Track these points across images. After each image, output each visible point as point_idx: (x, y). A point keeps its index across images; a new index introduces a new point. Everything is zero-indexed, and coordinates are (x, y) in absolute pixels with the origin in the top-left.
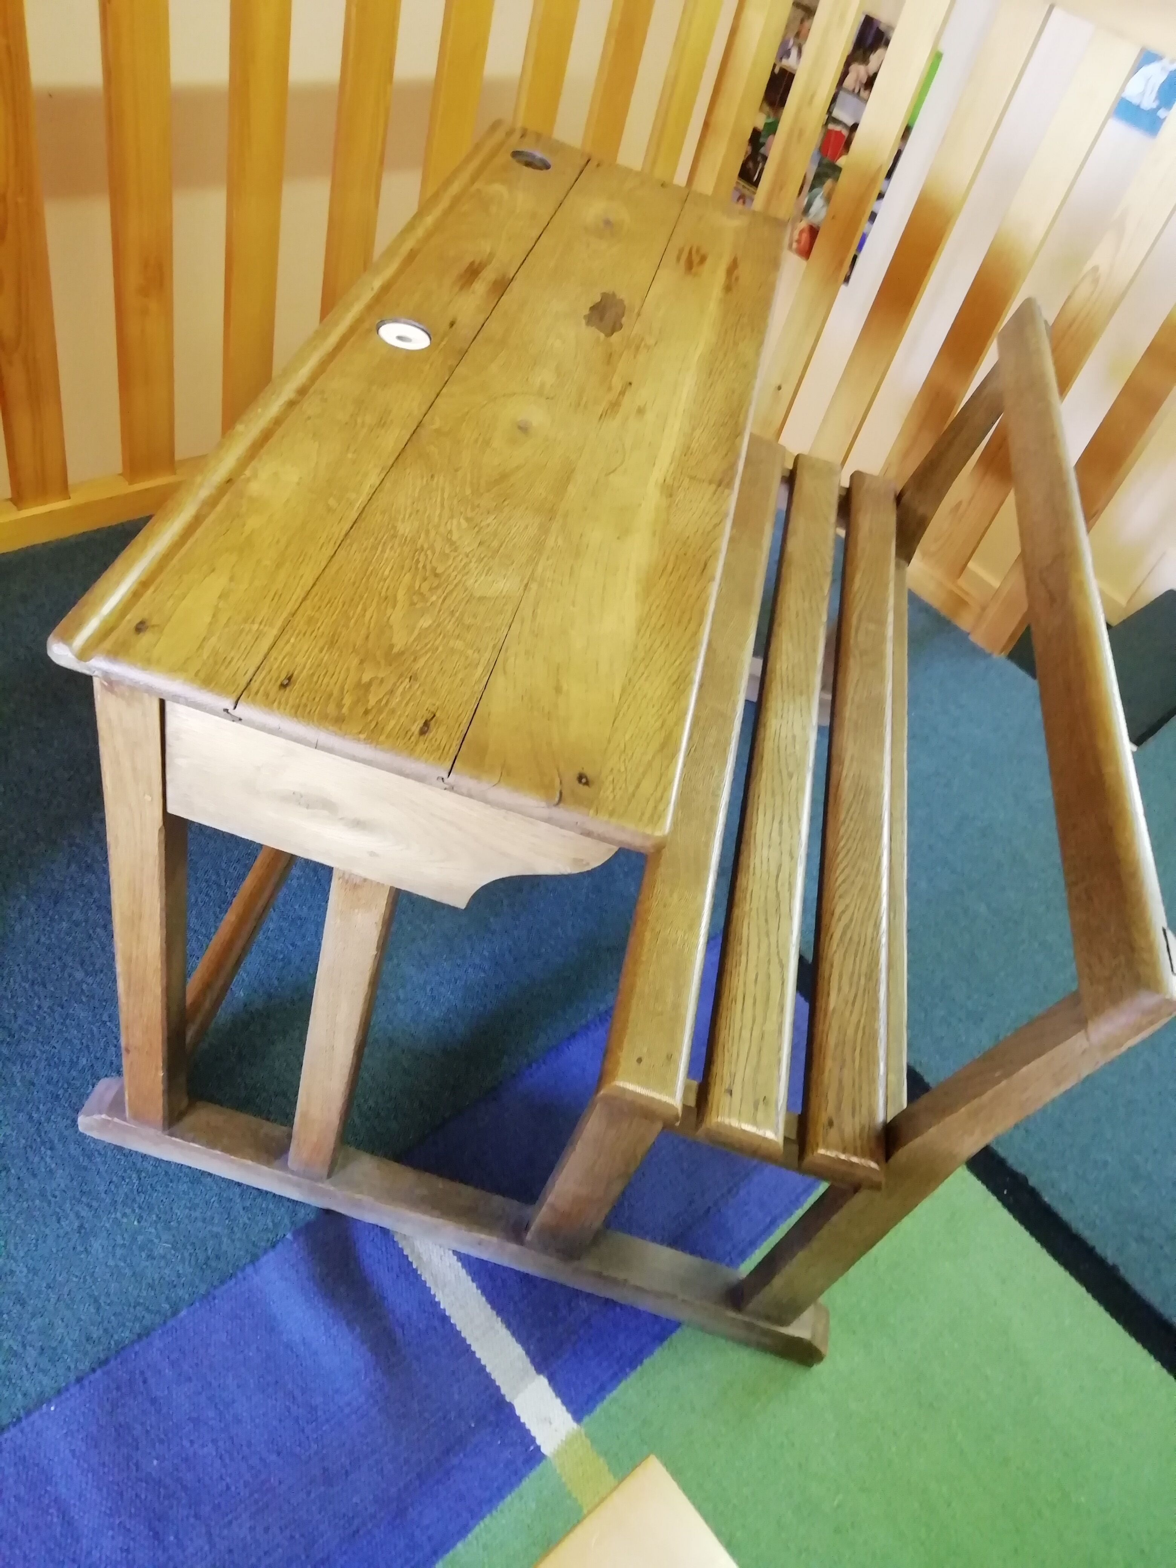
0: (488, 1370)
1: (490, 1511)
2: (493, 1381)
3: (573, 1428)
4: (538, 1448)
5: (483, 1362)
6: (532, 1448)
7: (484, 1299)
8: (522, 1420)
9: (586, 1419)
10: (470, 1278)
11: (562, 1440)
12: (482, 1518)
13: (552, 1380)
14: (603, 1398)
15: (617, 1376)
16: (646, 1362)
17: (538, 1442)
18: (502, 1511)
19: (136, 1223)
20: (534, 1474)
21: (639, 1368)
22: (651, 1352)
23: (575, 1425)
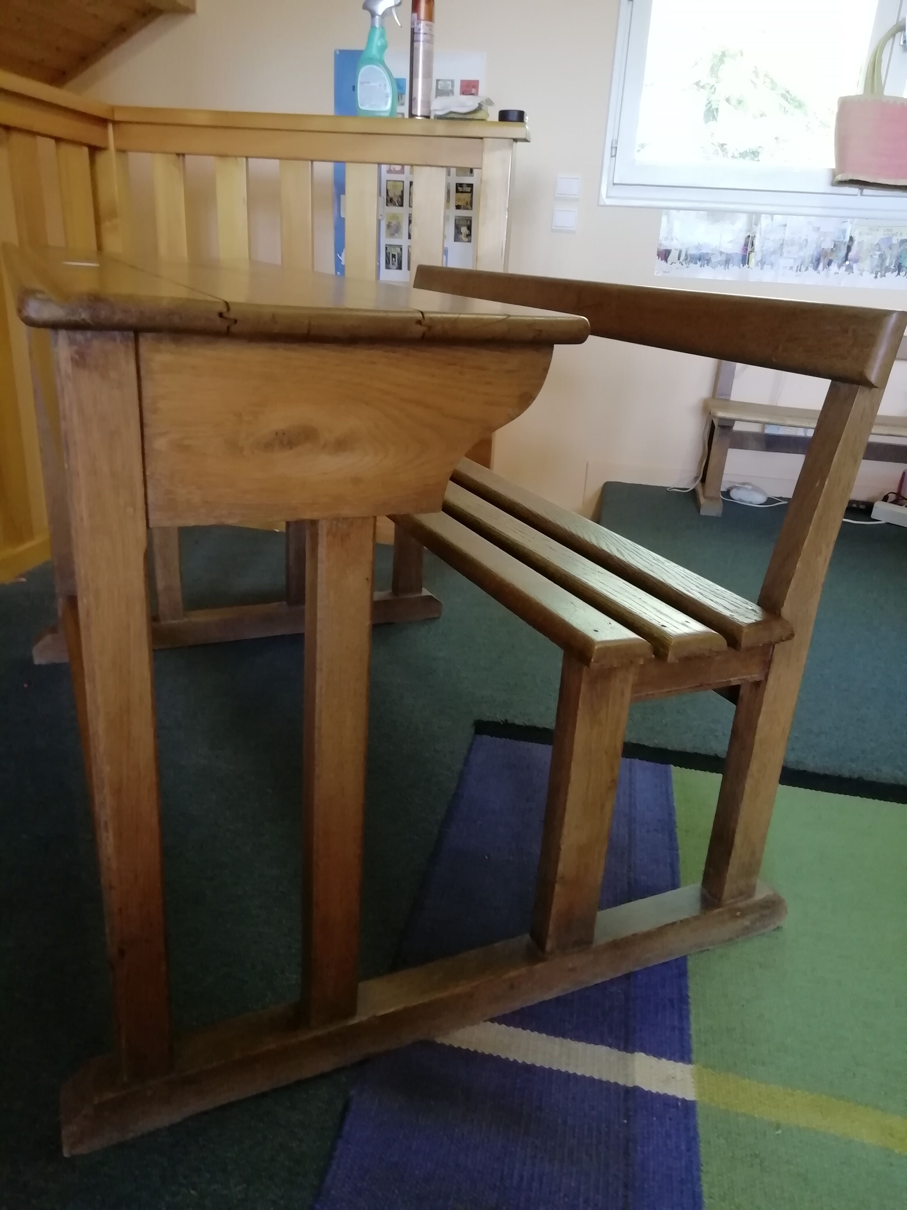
0: (596, 1077)
1: (699, 1170)
2: (608, 1083)
3: (692, 1069)
4: (684, 1101)
5: (588, 1075)
6: (680, 1104)
7: (544, 1035)
8: (654, 1091)
9: (694, 1057)
10: (520, 1029)
11: (693, 1082)
12: (699, 1179)
13: (644, 1050)
14: (689, 1036)
15: (683, 1016)
16: (690, 994)
17: (680, 1096)
18: (707, 1163)
19: (192, 1192)
20: (700, 1120)
21: (690, 1000)
22: (686, 987)
23: (690, 1066)
